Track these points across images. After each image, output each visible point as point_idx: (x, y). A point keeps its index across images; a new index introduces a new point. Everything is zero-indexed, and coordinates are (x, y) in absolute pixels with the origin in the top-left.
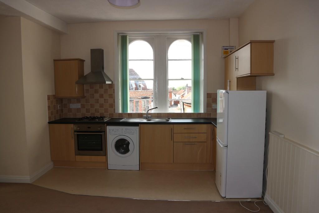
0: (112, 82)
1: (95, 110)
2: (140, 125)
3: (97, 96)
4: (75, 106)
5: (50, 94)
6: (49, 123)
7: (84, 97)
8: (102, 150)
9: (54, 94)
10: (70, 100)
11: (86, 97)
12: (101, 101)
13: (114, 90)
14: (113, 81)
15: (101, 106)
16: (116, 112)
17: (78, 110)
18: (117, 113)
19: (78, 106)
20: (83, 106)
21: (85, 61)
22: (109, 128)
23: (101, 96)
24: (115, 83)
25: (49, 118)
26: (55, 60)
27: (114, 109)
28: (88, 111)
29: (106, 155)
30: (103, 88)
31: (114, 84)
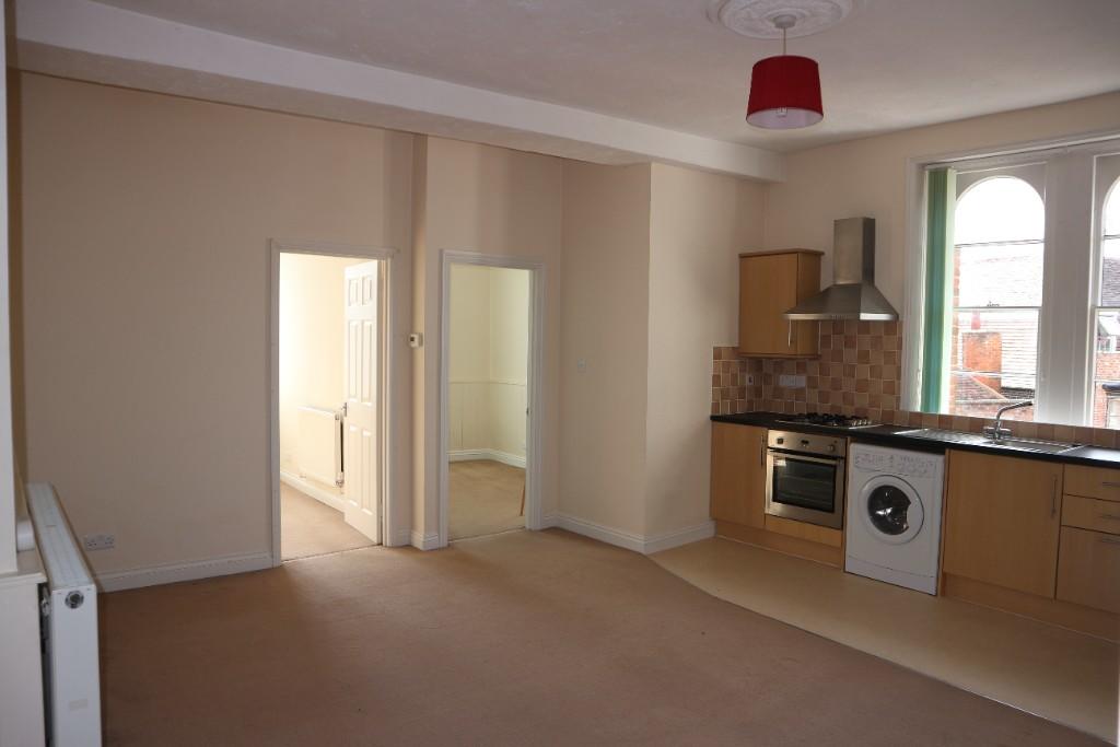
0: (896, 317)
1: (844, 398)
2: (947, 451)
3: (850, 355)
4: (791, 381)
5: (723, 344)
6: (714, 418)
7: (816, 357)
8: (832, 510)
9: (736, 345)
10: (780, 364)
11: (820, 356)
12: (864, 372)
13: (901, 339)
14: (898, 312)
15: (862, 386)
16: (901, 408)
17: (799, 392)
18: (903, 412)
19: (800, 381)
20: (812, 382)
21: (822, 254)
22: (856, 450)
23: (864, 357)
24: (905, 319)
25: (715, 406)
26: (742, 257)
27: (898, 399)
28: (824, 397)
29: (842, 529)
30: (868, 333)
31: (902, 322)
